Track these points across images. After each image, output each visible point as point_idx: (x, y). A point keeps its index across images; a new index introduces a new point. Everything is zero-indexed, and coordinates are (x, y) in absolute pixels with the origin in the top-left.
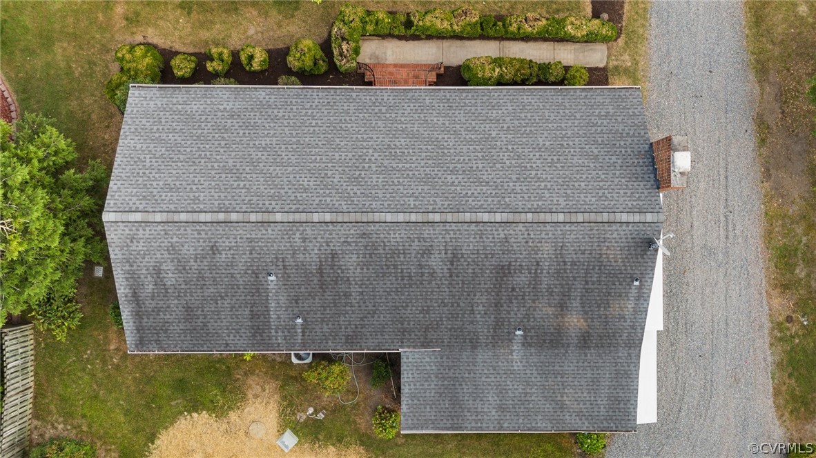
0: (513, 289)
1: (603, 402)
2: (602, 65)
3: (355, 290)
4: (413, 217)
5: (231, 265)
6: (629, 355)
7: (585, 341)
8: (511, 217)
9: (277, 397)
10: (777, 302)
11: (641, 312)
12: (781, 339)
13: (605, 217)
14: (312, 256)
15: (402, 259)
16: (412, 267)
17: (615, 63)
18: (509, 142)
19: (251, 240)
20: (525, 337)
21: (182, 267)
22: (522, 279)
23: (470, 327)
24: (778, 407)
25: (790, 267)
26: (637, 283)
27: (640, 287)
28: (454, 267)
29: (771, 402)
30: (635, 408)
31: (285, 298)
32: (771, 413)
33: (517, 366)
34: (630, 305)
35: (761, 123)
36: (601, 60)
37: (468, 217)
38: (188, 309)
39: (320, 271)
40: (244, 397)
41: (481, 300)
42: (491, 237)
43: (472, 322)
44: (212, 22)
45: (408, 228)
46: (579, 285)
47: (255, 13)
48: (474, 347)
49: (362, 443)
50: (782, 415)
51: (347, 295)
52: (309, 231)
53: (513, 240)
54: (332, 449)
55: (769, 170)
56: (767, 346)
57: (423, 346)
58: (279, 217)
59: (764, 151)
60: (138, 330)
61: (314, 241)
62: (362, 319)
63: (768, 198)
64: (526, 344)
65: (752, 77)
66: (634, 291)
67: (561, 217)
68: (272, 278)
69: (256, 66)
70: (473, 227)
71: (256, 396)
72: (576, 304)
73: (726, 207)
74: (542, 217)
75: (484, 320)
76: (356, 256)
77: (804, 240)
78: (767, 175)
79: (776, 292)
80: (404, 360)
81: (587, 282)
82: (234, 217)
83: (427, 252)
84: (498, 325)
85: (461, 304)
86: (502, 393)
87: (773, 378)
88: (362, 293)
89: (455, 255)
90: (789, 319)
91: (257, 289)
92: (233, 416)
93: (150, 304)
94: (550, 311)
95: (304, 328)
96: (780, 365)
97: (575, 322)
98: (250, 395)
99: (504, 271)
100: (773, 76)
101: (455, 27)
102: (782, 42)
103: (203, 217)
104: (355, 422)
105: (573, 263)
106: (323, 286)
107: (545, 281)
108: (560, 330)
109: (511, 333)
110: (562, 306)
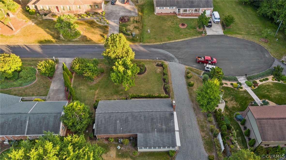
0: (154, 122)
1: (170, 141)
3: (130, 123)
5: (112, 119)
7: (166, 131)
10: (202, 134)
12: (204, 139)
13: (165, 110)
14: (124, 118)
16: (139, 119)
19: (116, 115)
20: (157, 130)
21: (105, 120)
22: (155, 120)
23: (148, 129)
24: (206, 151)
25: (204, 129)
28: (145, 119)
29: (204, 149)
30: (176, 142)
32: (205, 151)
33: (156, 136)
34: (172, 124)
35: (194, 108)
39: (125, 120)
41: (149, 124)
45: (138, 113)
46: (164, 121)
48: (149, 133)
50: (207, 152)
51: (129, 124)
52: (124, 114)
54: (125, 159)
55: (196, 114)
56: (202, 140)
57: (141, 133)
58: (120, 112)
59: (195, 112)
60: (97, 131)
62: (131, 128)
63: (197, 118)
64: (157, 132)
65: (191, 102)
66: (172, 122)
68: (118, 121)
70: (147, 112)
71: (112, 150)
72: (164, 124)
73: (191, 119)
77: (205, 124)
78: (196, 115)
79: (202, 132)
80: (138, 135)
83: (141, 116)
84: (152, 129)
86: (154, 140)
87: (204, 146)
88: (131, 123)
89: (145, 117)
90: (205, 136)
92: (108, 153)
93: (99, 126)
94: (160, 125)
95: (122, 130)
96: (205, 143)
97: (164, 127)
99: (152, 119)
100: (194, 102)
101: (145, 95)
102: (195, 98)
103: (109, 112)
104: (129, 154)
105: (162, 118)
106: (125, 122)
107: (159, 121)
108: (162, 129)
109: (154, 130)
110: (162, 125)
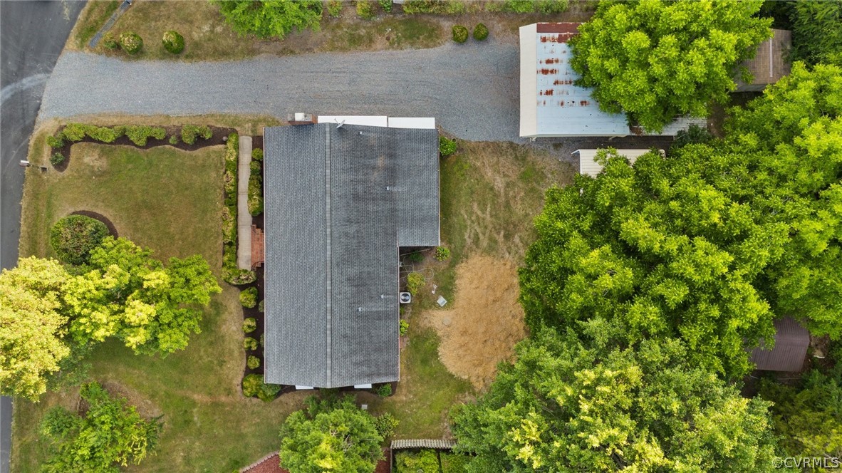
0: (365, 192)
1: (423, 146)
2: (251, 139)
3: (366, 269)
4: (329, 241)
5: (353, 328)
6: (399, 133)
7: (392, 156)
8: (328, 195)
9: (430, 311)
10: (379, 46)
11: (376, 129)
12: (399, 44)
13: (328, 150)
14: (349, 290)
15: (350, 246)
16: (354, 241)
17: (250, 132)
18: (292, 194)
19: (340, 319)
20: (390, 186)
21: (354, 352)
22: (360, 188)
23: (386, 213)
25: (360, 37)
26: (361, 133)
27: (363, 131)
28: (354, 221)
30: (426, 130)
31: (370, 303)
33: (406, 189)
34: (372, 135)
35: (282, 53)
36: (248, 139)
37: (328, 215)
38: (376, 350)
39: (357, 286)
40: (430, 328)
41: (371, 207)
42: (338, 204)
43: (383, 212)
44: (230, 349)
45: (334, 244)
46: (362, 161)
47: (224, 326)
48: (396, 210)
49: (454, 266)
50: (439, 43)
51: (369, 273)
52: (336, 291)
53: (340, 193)
54: (457, 282)
55: (307, 49)
57: (396, 236)
58: (329, 305)
59: (297, 51)
60: (387, 375)
61: (341, 289)
62: (381, 266)
63: (323, 50)
64: (394, 185)
65: (257, 58)
66: (365, 134)
67: (328, 171)
68: (360, 309)
69: (253, 324)
71: (430, 322)
72: (372, 161)
74: (328, 180)
75: (381, 206)
76: (348, 268)
79: (373, 45)
80: (403, 245)
81: (361, 157)
82: (329, 326)
84: (384, 199)
85: (373, 217)
86: (419, 196)
89: (348, 221)
90: (388, 39)
91: (366, 316)
92: (439, 334)
93: (373, 369)
95: (386, 294)
96: (412, 45)
97: (381, 162)
98: (428, 325)
99: (356, 197)
100: (256, 46)
101: (232, 219)
103: (329, 341)
104: (443, 270)
108: (386, 169)
109: (388, 193)
110: (373, 168)
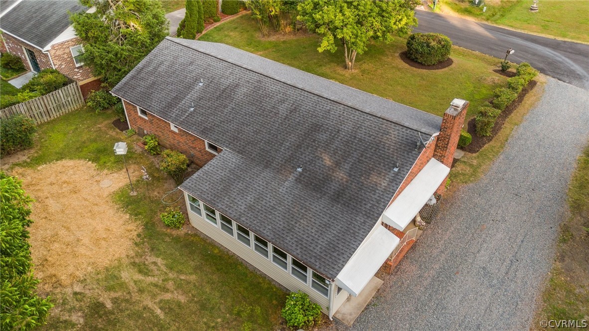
2: (456, 158)
3: (231, 106)
7: (338, 197)
15: (267, 100)
16: (269, 106)
17: (466, 160)
20: (301, 174)
22: (323, 137)
23: (273, 153)
26: (396, 170)
27: (397, 174)
28: (291, 115)
31: (197, 95)
33: (282, 190)
36: (457, 156)
41: (292, 140)
42: (322, 106)
43: (276, 150)
45: (282, 86)
46: (356, 155)
48: (266, 167)
51: (225, 107)
53: (333, 113)
57: (238, 152)
59: (564, 246)
61: (235, 75)
63: (556, 272)
64: (298, 180)
65: (567, 207)
66: (391, 174)
70: (316, 98)
73: (515, 256)
75: (284, 152)
76: (247, 89)
80: (221, 154)
81: (362, 156)
85: (279, 137)
86: (259, 199)
91: (190, 87)
93: (142, 75)
94: (328, 163)
95: (190, 114)
100: (584, 214)
106: (219, 97)
107: (336, 144)
108: (327, 179)
109: (294, 168)
110: (338, 164)
